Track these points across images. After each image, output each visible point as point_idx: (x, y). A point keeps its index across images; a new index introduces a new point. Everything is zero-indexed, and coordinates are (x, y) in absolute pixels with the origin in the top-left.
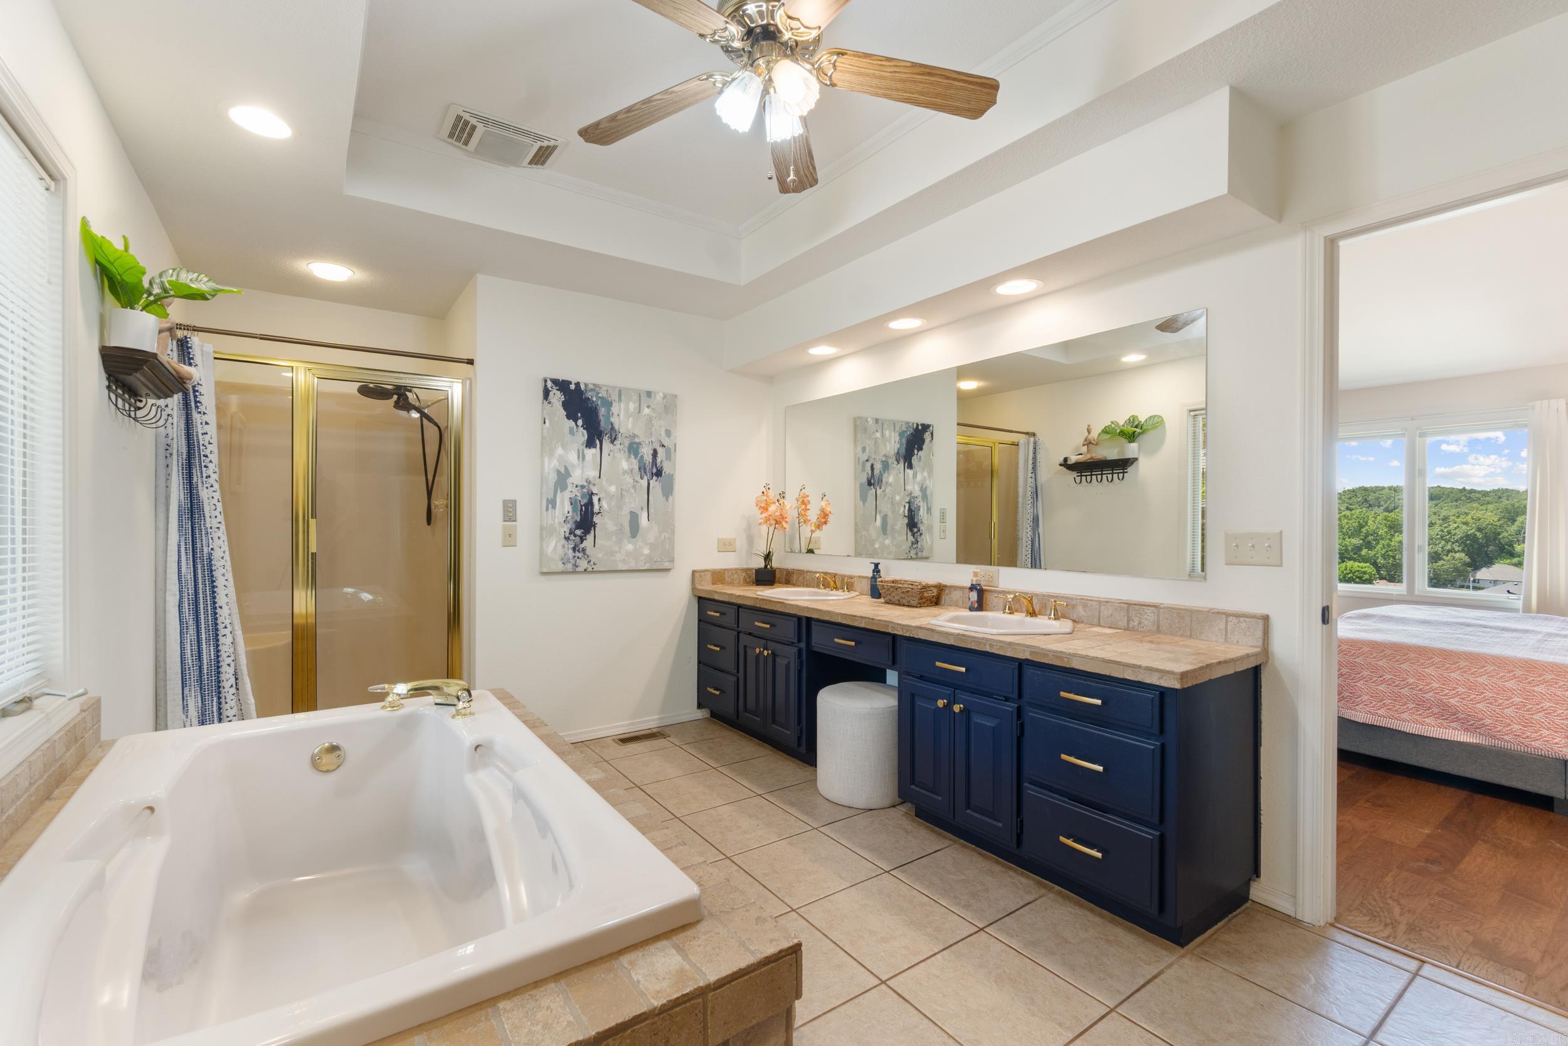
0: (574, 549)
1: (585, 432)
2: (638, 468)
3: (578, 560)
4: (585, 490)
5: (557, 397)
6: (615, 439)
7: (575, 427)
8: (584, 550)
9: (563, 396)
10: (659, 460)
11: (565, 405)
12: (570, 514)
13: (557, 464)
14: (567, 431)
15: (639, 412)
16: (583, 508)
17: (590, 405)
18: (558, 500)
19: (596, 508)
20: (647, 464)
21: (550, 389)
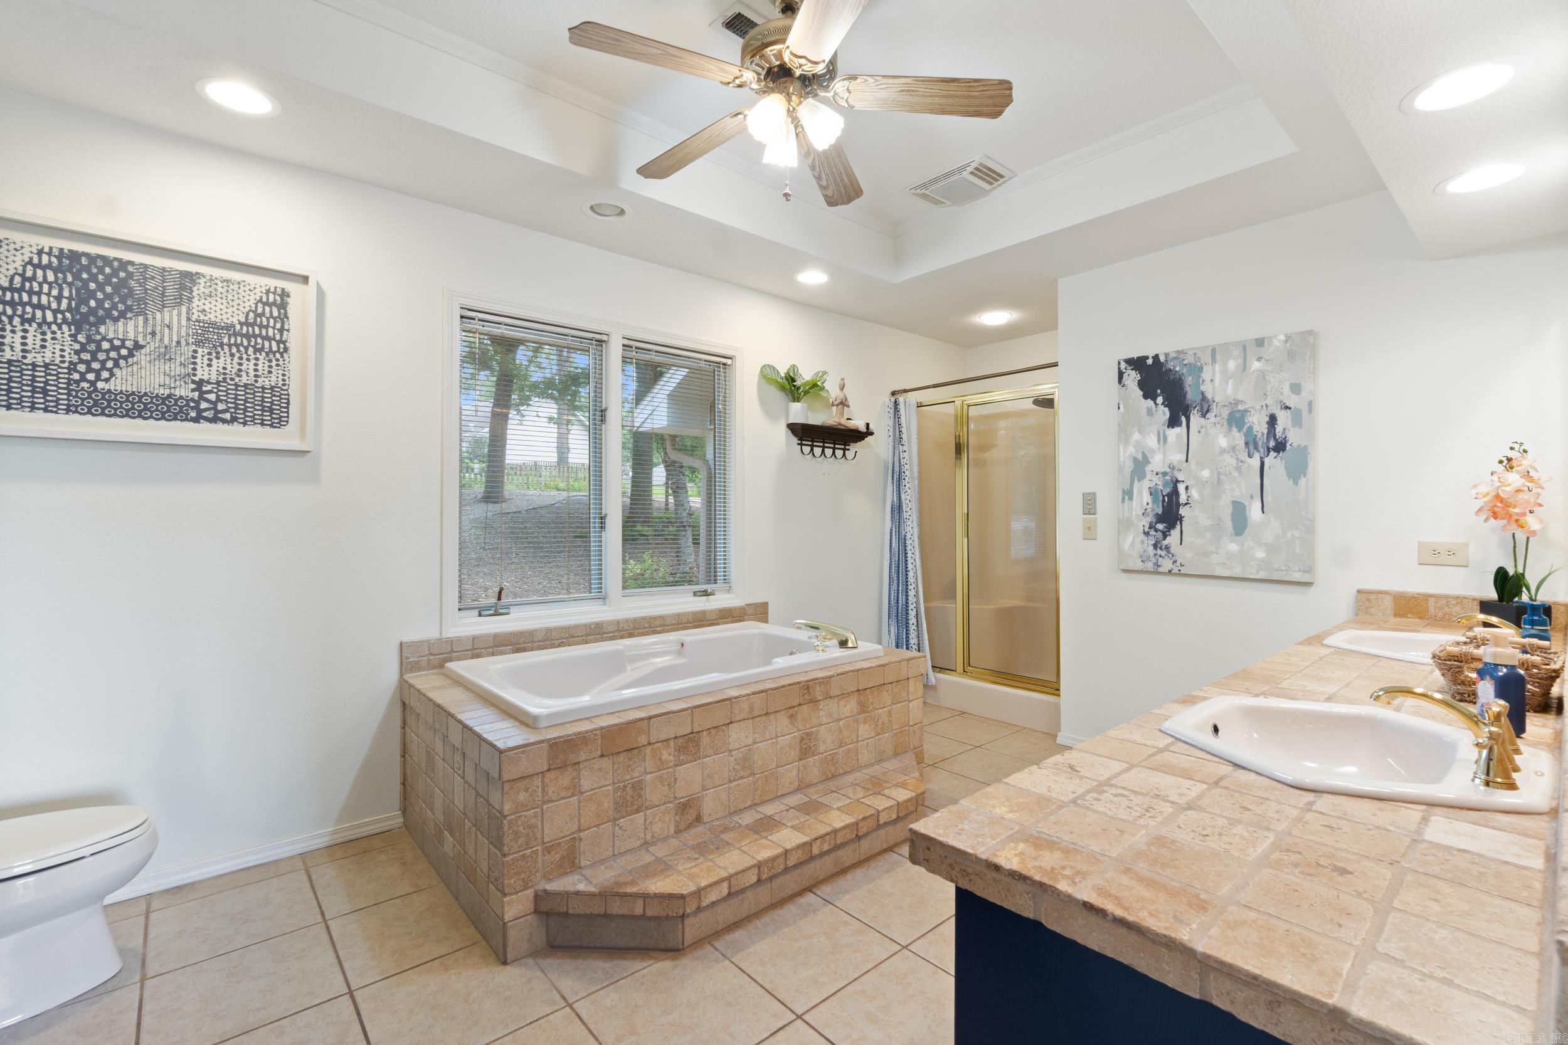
0: (1155, 546)
1: (1167, 410)
2: (1243, 444)
3: (1160, 559)
4: (1168, 478)
5: (1132, 377)
6: (1208, 411)
7: (1154, 406)
8: (1167, 548)
9: (1139, 375)
10: (1279, 429)
11: (1141, 385)
12: (1150, 506)
13: (1134, 451)
14: (1144, 411)
15: (1245, 369)
16: (1166, 498)
17: (1172, 377)
18: (1135, 491)
19: (1183, 498)
20: (1259, 435)
21: (1124, 371)
